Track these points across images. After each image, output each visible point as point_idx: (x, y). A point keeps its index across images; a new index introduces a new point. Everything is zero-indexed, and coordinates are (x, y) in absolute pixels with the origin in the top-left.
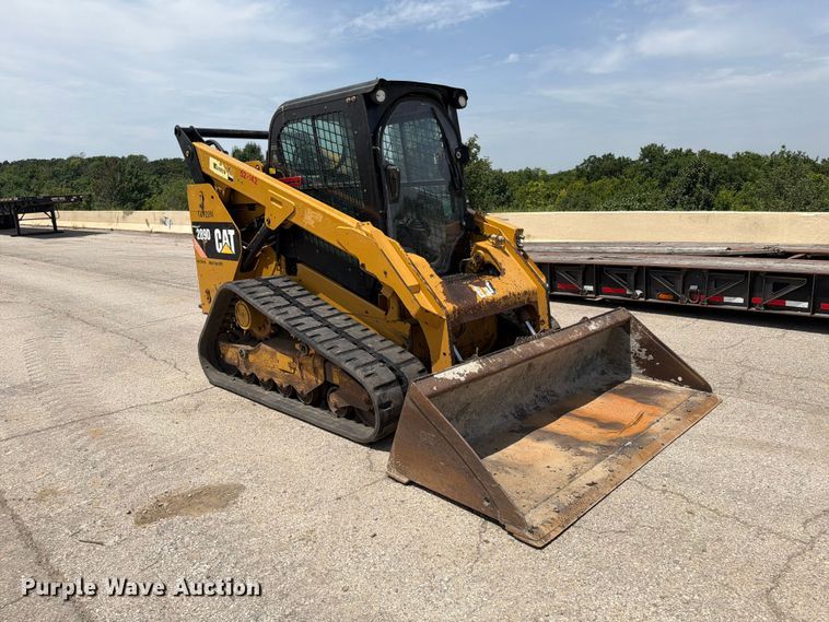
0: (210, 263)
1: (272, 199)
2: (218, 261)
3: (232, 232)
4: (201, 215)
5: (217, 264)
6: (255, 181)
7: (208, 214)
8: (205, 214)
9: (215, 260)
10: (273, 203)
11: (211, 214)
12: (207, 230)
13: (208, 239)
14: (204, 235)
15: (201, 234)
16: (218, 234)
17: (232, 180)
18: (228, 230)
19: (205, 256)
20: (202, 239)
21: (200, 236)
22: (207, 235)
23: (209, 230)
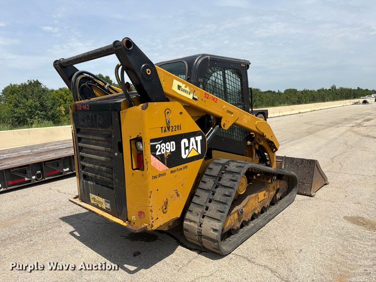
0: (172, 172)
1: (228, 111)
4: (165, 131)
5: (181, 169)
6: (215, 100)
7: (174, 128)
8: (171, 128)
9: (179, 167)
10: (228, 114)
11: (179, 127)
12: (172, 143)
13: (172, 150)
14: (167, 148)
15: (163, 148)
16: (185, 143)
17: (196, 99)
18: (196, 137)
19: (165, 168)
20: (163, 153)
21: (160, 151)
22: (171, 147)
23: (174, 142)
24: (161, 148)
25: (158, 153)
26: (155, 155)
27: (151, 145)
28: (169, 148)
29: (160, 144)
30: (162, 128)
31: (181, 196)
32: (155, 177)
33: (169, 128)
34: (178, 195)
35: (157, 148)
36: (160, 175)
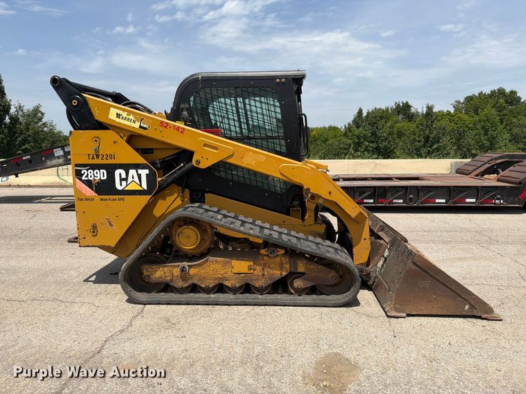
0: (101, 199)
1: (205, 145)
2: (117, 197)
3: (144, 172)
4: (93, 158)
5: (115, 200)
6: (180, 130)
7: (105, 157)
8: (100, 157)
9: (112, 197)
10: (205, 148)
11: (112, 156)
12: (102, 171)
13: (102, 178)
14: (95, 175)
15: (90, 174)
16: (120, 174)
17: (145, 129)
18: (139, 170)
19: (94, 194)
20: (90, 179)
21: (87, 176)
22: (101, 175)
23: (105, 172)
24: (88, 174)
25: (84, 178)
26: (81, 180)
27: (76, 170)
28: (98, 175)
29: (87, 170)
30: (89, 155)
31: (115, 227)
32: (81, 200)
33: (98, 156)
34: (111, 225)
35: (83, 172)
36: (86, 199)
